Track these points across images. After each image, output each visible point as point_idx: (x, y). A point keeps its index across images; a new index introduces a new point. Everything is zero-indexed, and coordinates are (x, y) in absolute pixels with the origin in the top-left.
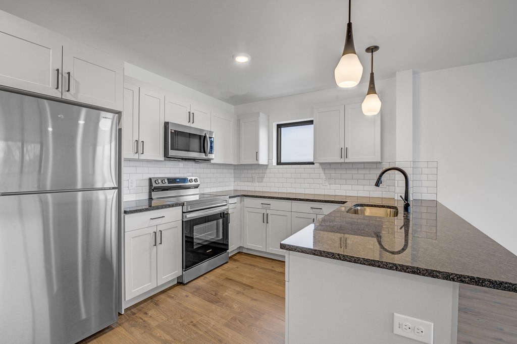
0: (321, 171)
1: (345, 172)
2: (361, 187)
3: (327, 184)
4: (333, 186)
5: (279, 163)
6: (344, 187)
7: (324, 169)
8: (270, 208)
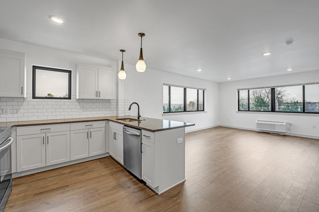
0: (77, 104)
1: (92, 104)
2: (101, 112)
3: (81, 111)
4: (85, 113)
5: (34, 97)
6: (92, 112)
7: (79, 102)
8: (50, 131)
